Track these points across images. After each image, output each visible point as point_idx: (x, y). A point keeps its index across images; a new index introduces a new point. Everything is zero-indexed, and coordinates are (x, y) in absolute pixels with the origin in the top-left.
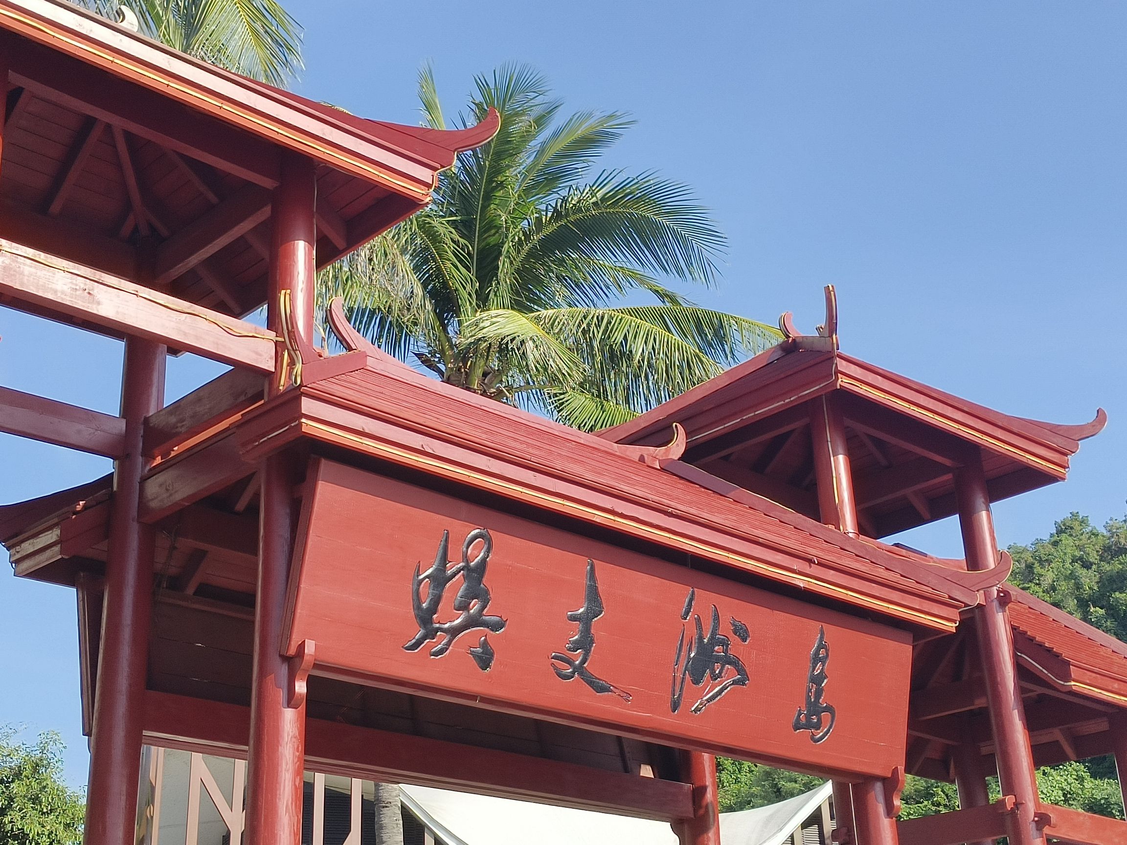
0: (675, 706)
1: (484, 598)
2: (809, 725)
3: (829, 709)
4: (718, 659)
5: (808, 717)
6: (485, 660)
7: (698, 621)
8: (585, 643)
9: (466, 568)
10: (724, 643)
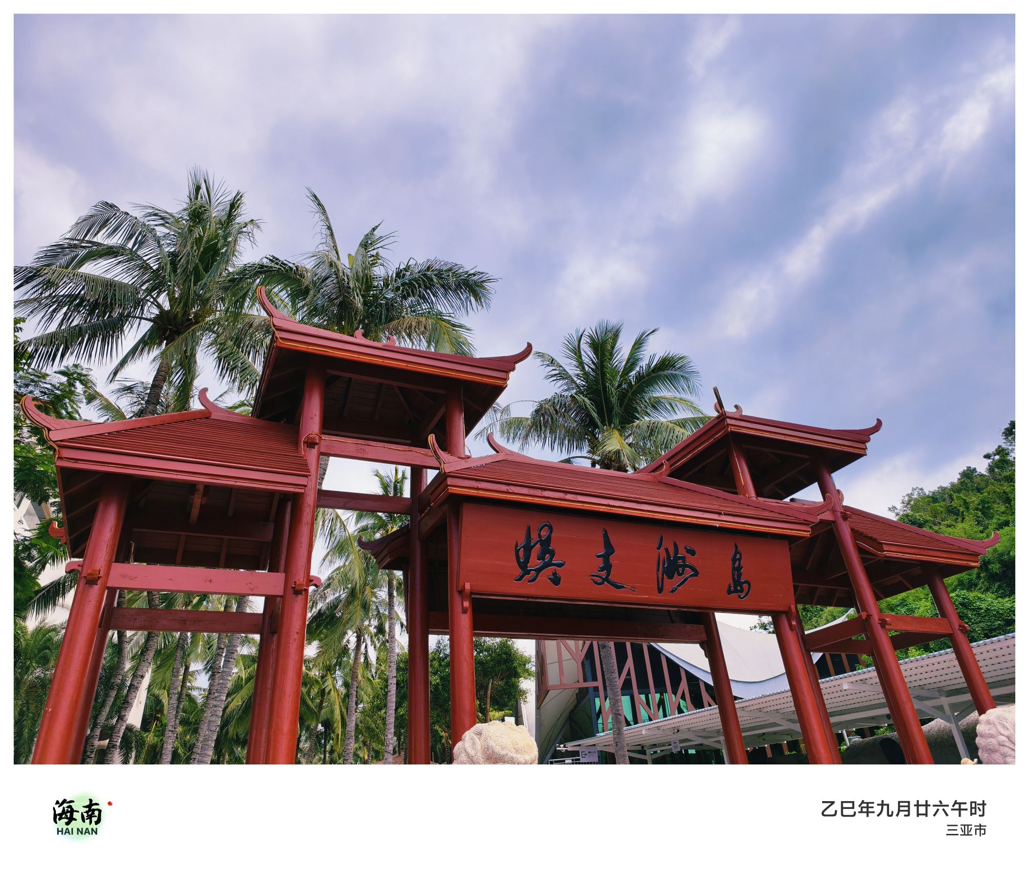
0: (660, 590)
1: (552, 554)
2: (736, 591)
3: (747, 582)
4: (680, 566)
5: (735, 587)
6: (556, 580)
7: (667, 550)
8: (607, 567)
9: (541, 541)
10: (683, 558)
